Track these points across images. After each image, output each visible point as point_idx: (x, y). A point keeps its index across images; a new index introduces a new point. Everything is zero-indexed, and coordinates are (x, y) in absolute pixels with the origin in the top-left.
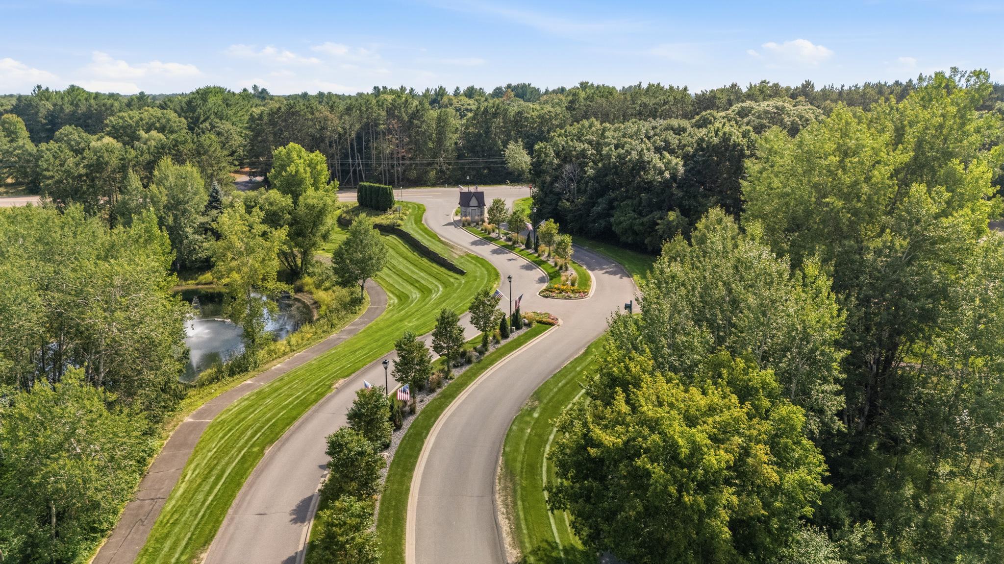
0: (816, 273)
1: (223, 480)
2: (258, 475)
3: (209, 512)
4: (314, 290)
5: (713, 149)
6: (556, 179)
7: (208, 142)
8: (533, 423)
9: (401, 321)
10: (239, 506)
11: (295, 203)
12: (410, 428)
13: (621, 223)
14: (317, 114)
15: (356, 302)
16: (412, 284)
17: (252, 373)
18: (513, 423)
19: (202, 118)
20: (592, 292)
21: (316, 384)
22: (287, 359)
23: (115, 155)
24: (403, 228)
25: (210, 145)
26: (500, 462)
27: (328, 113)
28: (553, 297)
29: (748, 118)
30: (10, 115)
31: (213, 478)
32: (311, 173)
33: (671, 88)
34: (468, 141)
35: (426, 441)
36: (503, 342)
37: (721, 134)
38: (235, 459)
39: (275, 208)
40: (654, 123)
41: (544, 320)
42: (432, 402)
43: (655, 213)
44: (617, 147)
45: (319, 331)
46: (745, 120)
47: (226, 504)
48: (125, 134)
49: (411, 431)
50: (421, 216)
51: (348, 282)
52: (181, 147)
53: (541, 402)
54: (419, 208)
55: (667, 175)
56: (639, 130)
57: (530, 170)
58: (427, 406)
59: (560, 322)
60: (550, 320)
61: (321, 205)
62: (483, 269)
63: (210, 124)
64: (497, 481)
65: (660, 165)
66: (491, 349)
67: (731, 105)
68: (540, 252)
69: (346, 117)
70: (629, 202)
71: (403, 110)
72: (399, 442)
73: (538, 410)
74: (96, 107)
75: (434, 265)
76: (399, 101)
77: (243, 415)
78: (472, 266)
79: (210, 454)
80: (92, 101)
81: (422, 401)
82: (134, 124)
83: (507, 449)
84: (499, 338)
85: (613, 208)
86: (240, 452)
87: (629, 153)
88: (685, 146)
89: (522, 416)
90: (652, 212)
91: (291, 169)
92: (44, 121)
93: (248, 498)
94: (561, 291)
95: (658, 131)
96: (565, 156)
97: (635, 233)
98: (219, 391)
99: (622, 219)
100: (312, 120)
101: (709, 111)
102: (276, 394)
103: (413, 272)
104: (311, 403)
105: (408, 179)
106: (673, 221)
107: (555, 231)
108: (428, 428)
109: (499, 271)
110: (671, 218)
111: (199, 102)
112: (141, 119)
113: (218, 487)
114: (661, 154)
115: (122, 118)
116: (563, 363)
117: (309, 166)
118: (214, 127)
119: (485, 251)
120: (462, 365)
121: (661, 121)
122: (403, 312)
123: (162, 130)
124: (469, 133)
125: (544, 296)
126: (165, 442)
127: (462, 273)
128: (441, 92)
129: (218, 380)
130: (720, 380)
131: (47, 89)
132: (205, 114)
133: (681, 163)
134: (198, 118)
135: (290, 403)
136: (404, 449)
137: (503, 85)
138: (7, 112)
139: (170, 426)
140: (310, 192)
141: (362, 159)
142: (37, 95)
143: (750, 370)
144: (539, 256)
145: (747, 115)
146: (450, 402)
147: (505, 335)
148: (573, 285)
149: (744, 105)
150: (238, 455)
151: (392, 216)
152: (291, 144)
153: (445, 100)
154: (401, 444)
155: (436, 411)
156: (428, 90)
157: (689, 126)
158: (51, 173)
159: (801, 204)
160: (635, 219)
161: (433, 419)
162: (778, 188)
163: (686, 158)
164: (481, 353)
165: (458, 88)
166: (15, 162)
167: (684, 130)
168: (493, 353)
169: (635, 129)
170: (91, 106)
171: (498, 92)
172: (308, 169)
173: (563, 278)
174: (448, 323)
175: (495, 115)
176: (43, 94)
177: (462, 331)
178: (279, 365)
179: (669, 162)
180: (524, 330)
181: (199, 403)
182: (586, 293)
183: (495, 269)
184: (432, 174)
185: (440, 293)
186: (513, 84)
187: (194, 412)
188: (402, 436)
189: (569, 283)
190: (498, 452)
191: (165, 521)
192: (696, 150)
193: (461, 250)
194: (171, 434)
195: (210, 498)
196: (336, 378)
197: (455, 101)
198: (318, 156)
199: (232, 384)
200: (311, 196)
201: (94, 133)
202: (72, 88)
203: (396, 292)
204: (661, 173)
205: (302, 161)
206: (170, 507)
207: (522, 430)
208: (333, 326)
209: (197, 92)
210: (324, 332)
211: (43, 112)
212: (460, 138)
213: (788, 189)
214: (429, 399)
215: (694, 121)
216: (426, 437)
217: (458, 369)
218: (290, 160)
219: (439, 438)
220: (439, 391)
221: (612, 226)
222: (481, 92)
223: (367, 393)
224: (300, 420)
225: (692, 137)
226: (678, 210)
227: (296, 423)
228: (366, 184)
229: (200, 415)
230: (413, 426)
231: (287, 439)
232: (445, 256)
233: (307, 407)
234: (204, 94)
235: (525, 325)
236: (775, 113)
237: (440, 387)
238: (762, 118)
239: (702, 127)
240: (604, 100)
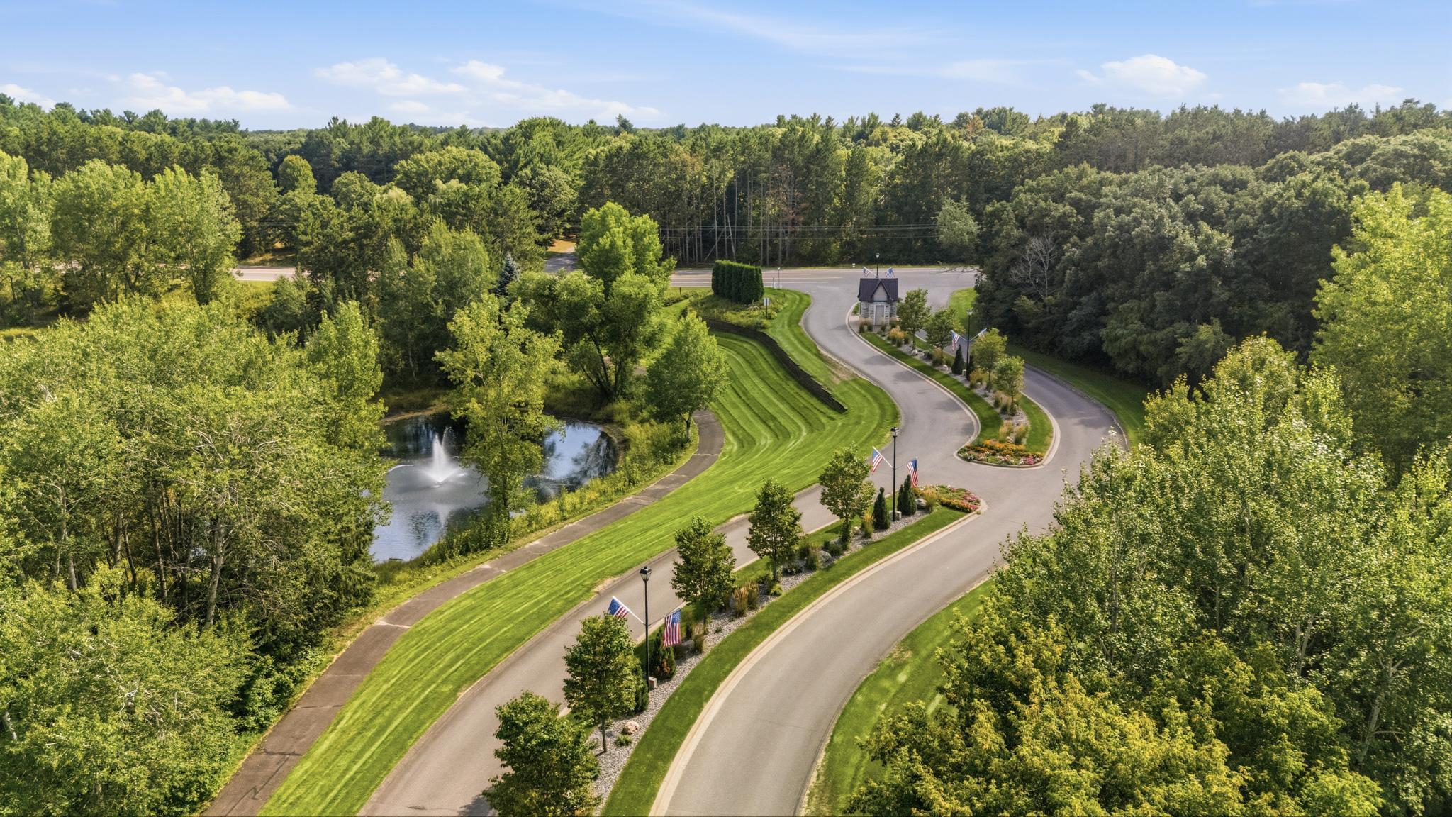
0: (1442, 486)
1: (383, 738)
2: (436, 735)
3: (344, 792)
4: (627, 421)
5: (1289, 217)
6: (1013, 262)
7: (509, 197)
8: (893, 691)
9: (732, 482)
10: (391, 787)
11: (607, 292)
12: (687, 679)
13: (1117, 338)
14: (672, 157)
15: (679, 444)
16: (764, 422)
17: (496, 552)
18: (860, 688)
19: (522, 161)
20: (1049, 456)
21: (572, 583)
22: (551, 532)
23: (391, 214)
24: (770, 333)
25: (511, 203)
26: (820, 761)
27: (687, 157)
28: (980, 461)
29: (1365, 165)
30: (293, 157)
31: (374, 730)
32: (634, 246)
33: (1237, 113)
34: (895, 197)
35: (707, 706)
36: (876, 536)
37: (1306, 193)
38: (414, 700)
39: (576, 299)
40: (1192, 172)
41: (954, 502)
42: (734, 635)
43: (1177, 325)
44: (1118, 211)
45: (610, 490)
46: (1358, 168)
47: (371, 782)
48: (419, 186)
49: (687, 685)
50: (801, 313)
51: (668, 414)
52: (472, 205)
53: (916, 653)
54: (801, 300)
55: (1201, 261)
56: (1161, 184)
57: (977, 246)
58: (724, 642)
59: (983, 506)
60: (965, 504)
61: (641, 296)
62: (875, 405)
63: (532, 170)
64: (806, 798)
65: (1192, 244)
66: (855, 546)
67: (1338, 141)
68: (973, 381)
69: (714, 160)
70: (1133, 304)
71: (796, 150)
72: (661, 703)
73: (908, 668)
74: (400, 146)
75: (803, 394)
76: (791, 137)
77: (454, 624)
78: (858, 398)
79: (385, 687)
80: (397, 139)
81: (718, 631)
82: (431, 170)
83: (838, 739)
84: (870, 529)
85: (1106, 313)
86: (424, 690)
87: (1137, 222)
88: (1239, 212)
89: (877, 677)
90: (1172, 322)
91: (604, 241)
92: (337, 165)
93: (408, 775)
94: (995, 451)
95: (1195, 185)
96: (1033, 225)
97: (1139, 356)
98: (439, 578)
99: (1119, 332)
100: (665, 165)
101: (1291, 152)
102: (514, 592)
103: (771, 403)
104: (555, 614)
105: (799, 255)
106: (1206, 341)
107: (1000, 348)
108: (715, 683)
109: (900, 410)
110: (1203, 337)
111: (521, 139)
112: (440, 164)
113: (373, 749)
114: (1196, 226)
115: (417, 162)
116: (970, 583)
117: (633, 237)
118: (538, 174)
119: (887, 374)
120: (799, 572)
121: (1204, 169)
122: (739, 468)
123: (466, 178)
124: (896, 186)
125: (965, 459)
126: (336, 657)
127: (840, 409)
128: (872, 123)
129: (443, 559)
130: (1197, 702)
131: (344, 122)
132: (525, 156)
133: (1230, 242)
134: (517, 162)
135: (524, 611)
136: (666, 719)
137: (970, 110)
138: (293, 152)
139: (348, 633)
140: (628, 276)
141: (732, 224)
142: (331, 130)
143: (1266, 689)
144: (973, 386)
145: (1362, 160)
146: (764, 638)
147: (881, 524)
148: (1018, 442)
149: (1358, 141)
150: (419, 695)
151: (757, 313)
152: (609, 204)
153: (877, 133)
154: (665, 707)
155: (737, 651)
156: (851, 120)
157: (1252, 177)
158: (309, 238)
159: (1429, 337)
160: (1142, 333)
161: (727, 667)
162: (1386, 303)
163: (1241, 233)
164: (835, 553)
165: (897, 116)
166: (282, 221)
167: (1243, 184)
168: (856, 555)
169: (1154, 181)
170: (394, 144)
171: (962, 121)
172: (629, 241)
173: (1003, 430)
174: (773, 504)
175: (939, 157)
176: (339, 129)
177: (797, 519)
178: (537, 542)
179: (1208, 239)
180: (918, 517)
181: (403, 596)
182: (1037, 459)
183: (894, 406)
184: (835, 247)
185: (801, 440)
186: (985, 109)
187: (393, 610)
188: (671, 692)
189: (1011, 438)
190: (822, 741)
191: (284, 797)
192: (1260, 222)
193: (847, 371)
194: (348, 643)
195: (355, 768)
196: (601, 576)
197: (891, 135)
198: (645, 222)
199: (462, 568)
200: (628, 282)
201: (381, 183)
202: (375, 121)
203: (740, 433)
204: (1192, 257)
205: (621, 229)
206: (300, 773)
207: (871, 704)
208: (632, 482)
209: (520, 126)
210: (617, 491)
211: (337, 152)
212: (881, 192)
213: (1406, 307)
214: (731, 627)
215: (1262, 168)
216: (707, 700)
217: (790, 579)
218: (605, 227)
219: (729, 701)
220: (750, 615)
221: (1102, 342)
222: (935, 122)
223: (597, 626)
224: (528, 644)
225: (1255, 197)
226: (1217, 322)
227: (520, 649)
228: (725, 262)
229: (399, 616)
230: (692, 677)
231: (498, 676)
232: (821, 381)
233: (543, 622)
234: (527, 129)
235: (920, 508)
236: (1415, 156)
237: (752, 608)
238: (1391, 166)
239: (1275, 180)
240: (1116, 132)
